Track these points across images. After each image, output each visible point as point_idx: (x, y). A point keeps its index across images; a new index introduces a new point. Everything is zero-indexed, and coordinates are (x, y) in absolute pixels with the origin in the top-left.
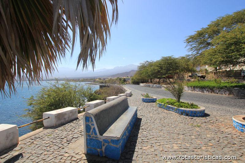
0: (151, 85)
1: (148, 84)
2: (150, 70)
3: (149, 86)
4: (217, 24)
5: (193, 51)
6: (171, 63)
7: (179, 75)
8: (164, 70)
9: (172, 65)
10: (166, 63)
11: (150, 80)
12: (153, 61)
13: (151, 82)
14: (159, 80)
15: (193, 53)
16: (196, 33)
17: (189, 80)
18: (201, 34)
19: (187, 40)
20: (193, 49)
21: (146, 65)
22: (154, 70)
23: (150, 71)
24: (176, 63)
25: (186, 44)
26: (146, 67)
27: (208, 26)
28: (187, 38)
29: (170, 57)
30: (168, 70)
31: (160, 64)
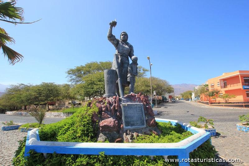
0: (24, 113)
1: (20, 112)
2: (24, 94)
3: (21, 115)
4: (89, 66)
5: (71, 82)
6: (52, 90)
7: (60, 102)
8: (43, 96)
9: (53, 92)
10: (46, 89)
11: (23, 107)
12: (31, 84)
13: (25, 109)
14: (37, 107)
15: (72, 83)
16: (75, 68)
17: (67, 107)
18: (79, 70)
19: (69, 71)
20: (72, 80)
21: (21, 88)
22: (30, 95)
23: (25, 97)
24: (57, 90)
25: (67, 74)
26: (19, 90)
27: (85, 65)
28: (68, 70)
29: (52, 84)
30: (47, 96)
31: (39, 90)
